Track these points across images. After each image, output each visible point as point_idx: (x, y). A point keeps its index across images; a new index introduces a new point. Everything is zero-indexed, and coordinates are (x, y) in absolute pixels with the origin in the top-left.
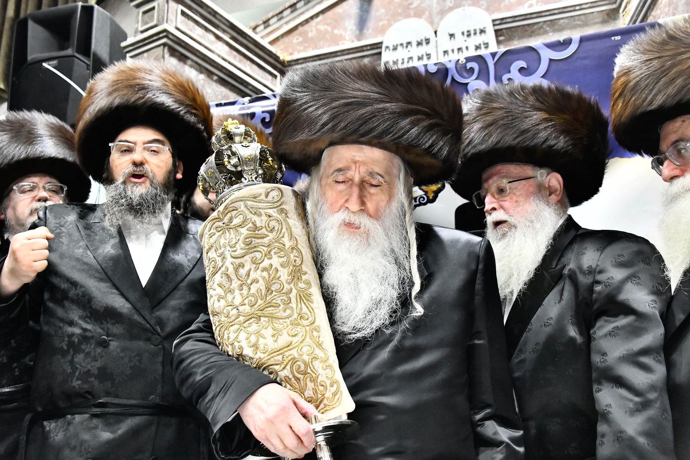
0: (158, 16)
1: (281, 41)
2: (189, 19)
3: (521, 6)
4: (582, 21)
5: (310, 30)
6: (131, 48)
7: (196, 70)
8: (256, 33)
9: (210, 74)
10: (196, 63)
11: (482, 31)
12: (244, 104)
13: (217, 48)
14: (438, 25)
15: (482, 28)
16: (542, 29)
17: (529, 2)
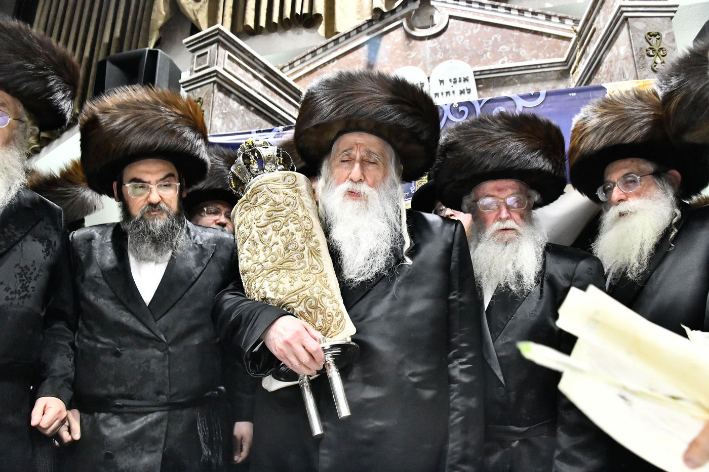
0: (210, 59)
1: (303, 80)
2: (233, 62)
3: (496, 62)
4: (543, 77)
5: (327, 71)
6: (187, 84)
7: (238, 102)
8: (283, 72)
9: (248, 106)
10: (238, 97)
11: (466, 80)
12: (279, 132)
13: (254, 85)
14: (431, 73)
15: (465, 77)
16: (512, 81)
17: (502, 60)
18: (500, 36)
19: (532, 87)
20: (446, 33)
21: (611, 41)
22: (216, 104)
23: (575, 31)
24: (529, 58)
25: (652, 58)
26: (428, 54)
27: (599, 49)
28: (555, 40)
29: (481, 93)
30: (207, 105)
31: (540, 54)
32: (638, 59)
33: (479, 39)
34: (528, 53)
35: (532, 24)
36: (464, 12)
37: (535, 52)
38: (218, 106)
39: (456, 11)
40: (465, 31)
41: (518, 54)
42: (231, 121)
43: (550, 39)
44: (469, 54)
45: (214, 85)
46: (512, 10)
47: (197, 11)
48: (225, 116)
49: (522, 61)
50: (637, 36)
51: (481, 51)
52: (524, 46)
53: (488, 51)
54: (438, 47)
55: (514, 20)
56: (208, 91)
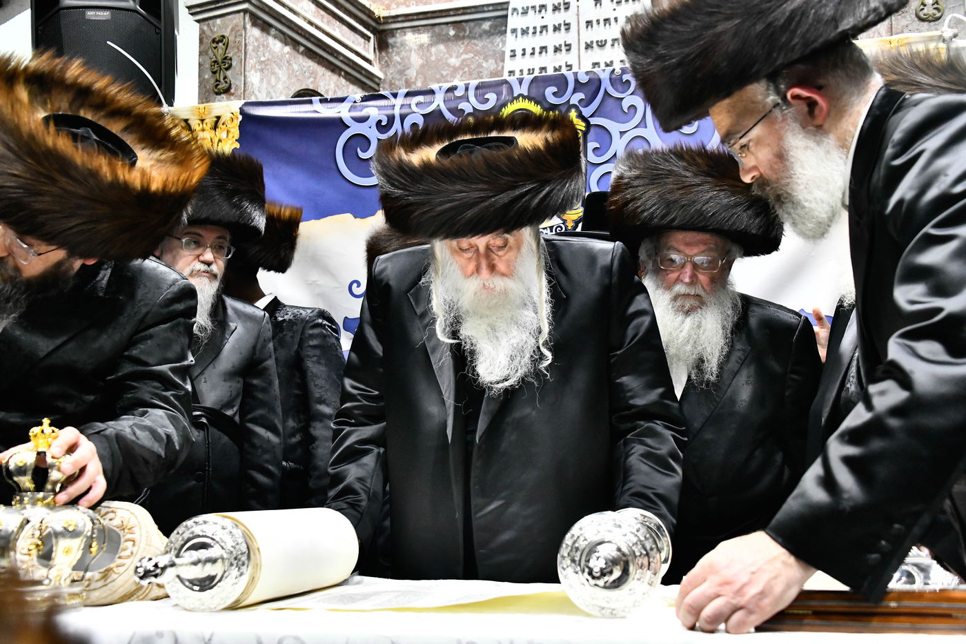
22: (250, 48)
30: (236, 50)
38: (253, 50)
42: (273, 73)
45: (244, 14)
48: (264, 66)
56: (236, 25)
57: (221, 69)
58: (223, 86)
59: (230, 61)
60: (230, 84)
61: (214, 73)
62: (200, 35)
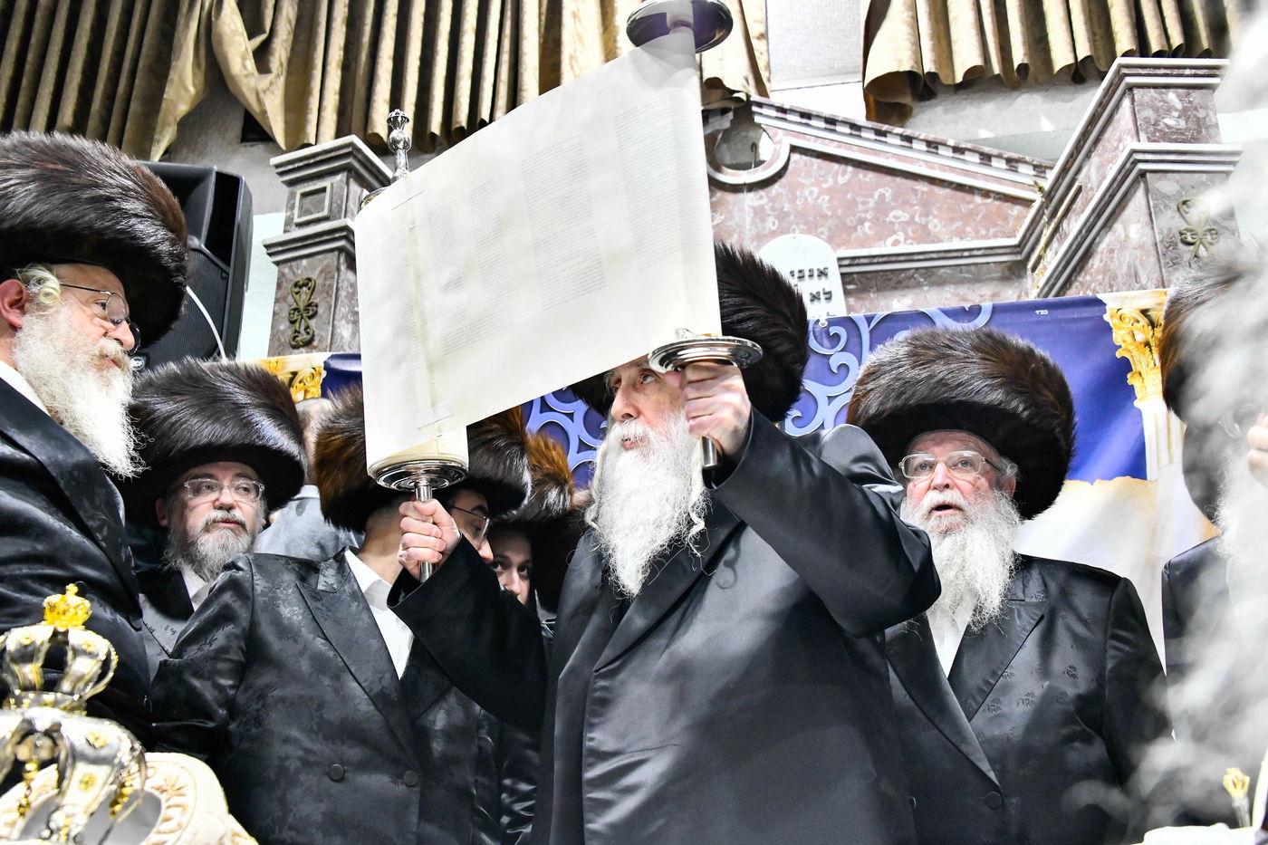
0: (331, 203)
3: (882, 242)
4: (973, 274)
6: (280, 249)
11: (822, 274)
15: (822, 269)
16: (912, 280)
17: (894, 237)
18: (890, 191)
19: (952, 294)
20: (783, 180)
21: (1113, 212)
22: (343, 293)
23: (1041, 189)
24: (947, 237)
25: (1192, 248)
26: (748, 220)
27: (1088, 227)
28: (997, 203)
29: (851, 300)
30: (325, 295)
31: (969, 229)
32: (1164, 250)
33: (849, 196)
34: (945, 227)
35: (953, 169)
36: (820, 141)
37: (958, 224)
38: (346, 297)
39: (804, 138)
40: (821, 179)
41: (925, 227)
43: (989, 201)
44: (828, 224)
45: (339, 254)
46: (914, 141)
47: (264, 92)
49: (933, 242)
50: (1162, 207)
51: (852, 218)
52: (936, 213)
53: (866, 220)
54: (767, 208)
55: (918, 161)
56: (327, 266)
57: (302, 318)
58: (303, 337)
59: (315, 308)
60: (313, 336)
61: (293, 322)
62: (278, 279)
